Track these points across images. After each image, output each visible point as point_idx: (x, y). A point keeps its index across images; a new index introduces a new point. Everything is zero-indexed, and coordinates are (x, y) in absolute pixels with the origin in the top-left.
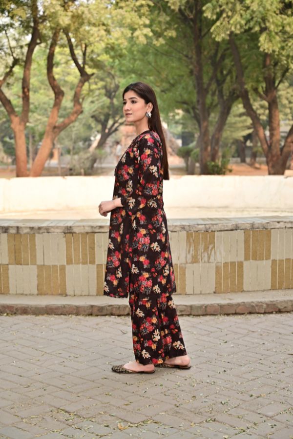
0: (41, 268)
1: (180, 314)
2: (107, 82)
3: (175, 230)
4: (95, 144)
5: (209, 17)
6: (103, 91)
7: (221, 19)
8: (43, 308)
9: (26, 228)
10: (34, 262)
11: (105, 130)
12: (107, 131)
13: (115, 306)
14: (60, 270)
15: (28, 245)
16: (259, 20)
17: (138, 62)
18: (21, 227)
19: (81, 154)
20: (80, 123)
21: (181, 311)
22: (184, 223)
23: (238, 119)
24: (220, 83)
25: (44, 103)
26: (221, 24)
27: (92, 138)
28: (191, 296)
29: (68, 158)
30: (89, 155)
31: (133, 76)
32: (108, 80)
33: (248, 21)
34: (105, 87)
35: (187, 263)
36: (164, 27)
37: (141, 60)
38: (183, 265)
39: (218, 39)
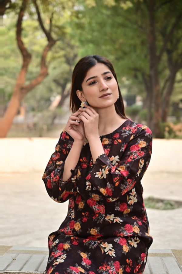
2: (67, 52)
6: (64, 59)
11: (64, 93)
17: (96, 33)
20: (44, 86)
27: (52, 98)
30: (50, 113)
32: (68, 49)
37: (98, 31)
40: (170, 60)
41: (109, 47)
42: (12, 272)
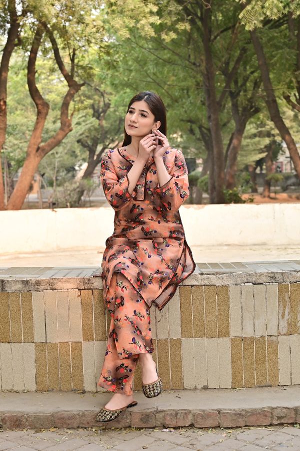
0: (42, 347)
1: (279, 422)
2: (95, 100)
3: (259, 281)
4: (80, 174)
6: (91, 111)
7: (253, 2)
8: (47, 418)
9: (16, 282)
10: (30, 339)
11: (93, 157)
12: (95, 158)
13: (169, 413)
14: (74, 350)
15: (19, 310)
17: (133, 74)
18: (8, 281)
19: (67, 184)
20: (64, 148)
21: (279, 418)
22: (274, 270)
23: (249, 140)
24: (234, 96)
25: (22, 125)
26: (253, 8)
27: (77, 168)
28: (289, 389)
29: (50, 190)
30: (75, 186)
31: (128, 90)
32: (96, 97)
34: (93, 106)
35: (280, 334)
36: (174, 19)
37: (137, 71)
38: (274, 338)
39: (249, 27)
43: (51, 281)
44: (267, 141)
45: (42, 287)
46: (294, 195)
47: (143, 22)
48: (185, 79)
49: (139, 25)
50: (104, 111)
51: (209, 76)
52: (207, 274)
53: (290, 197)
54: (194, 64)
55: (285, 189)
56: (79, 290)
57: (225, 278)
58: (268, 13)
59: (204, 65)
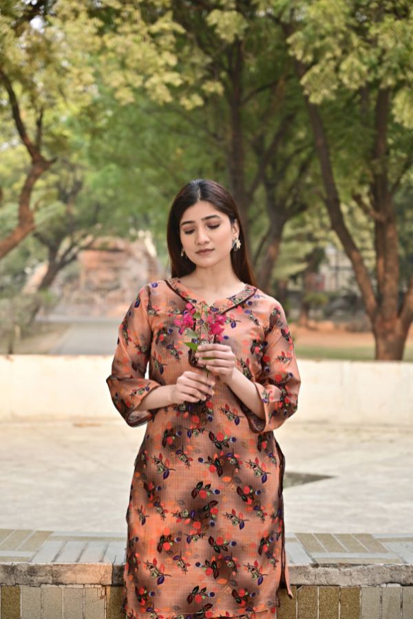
2: (62, 176)
5: (299, 57)
6: (55, 192)
7: (323, 62)
12: (58, 259)
16: (395, 65)
24: (271, 184)
26: (322, 70)
27: (28, 270)
31: (113, 166)
33: (373, 68)
34: (57, 185)
36: (200, 75)
39: (315, 99)
40: (271, 199)
41: (151, 172)
42: (65, 563)
43: (55, 568)
44: (308, 248)
45: (40, 578)
46: (343, 325)
47: (155, 80)
48: (197, 156)
49: (148, 85)
50: (74, 193)
51: (236, 155)
52: (325, 566)
53: (337, 328)
54: (215, 136)
55: (328, 315)
56: (103, 586)
57: (354, 574)
58: (346, 80)
59: (229, 137)
